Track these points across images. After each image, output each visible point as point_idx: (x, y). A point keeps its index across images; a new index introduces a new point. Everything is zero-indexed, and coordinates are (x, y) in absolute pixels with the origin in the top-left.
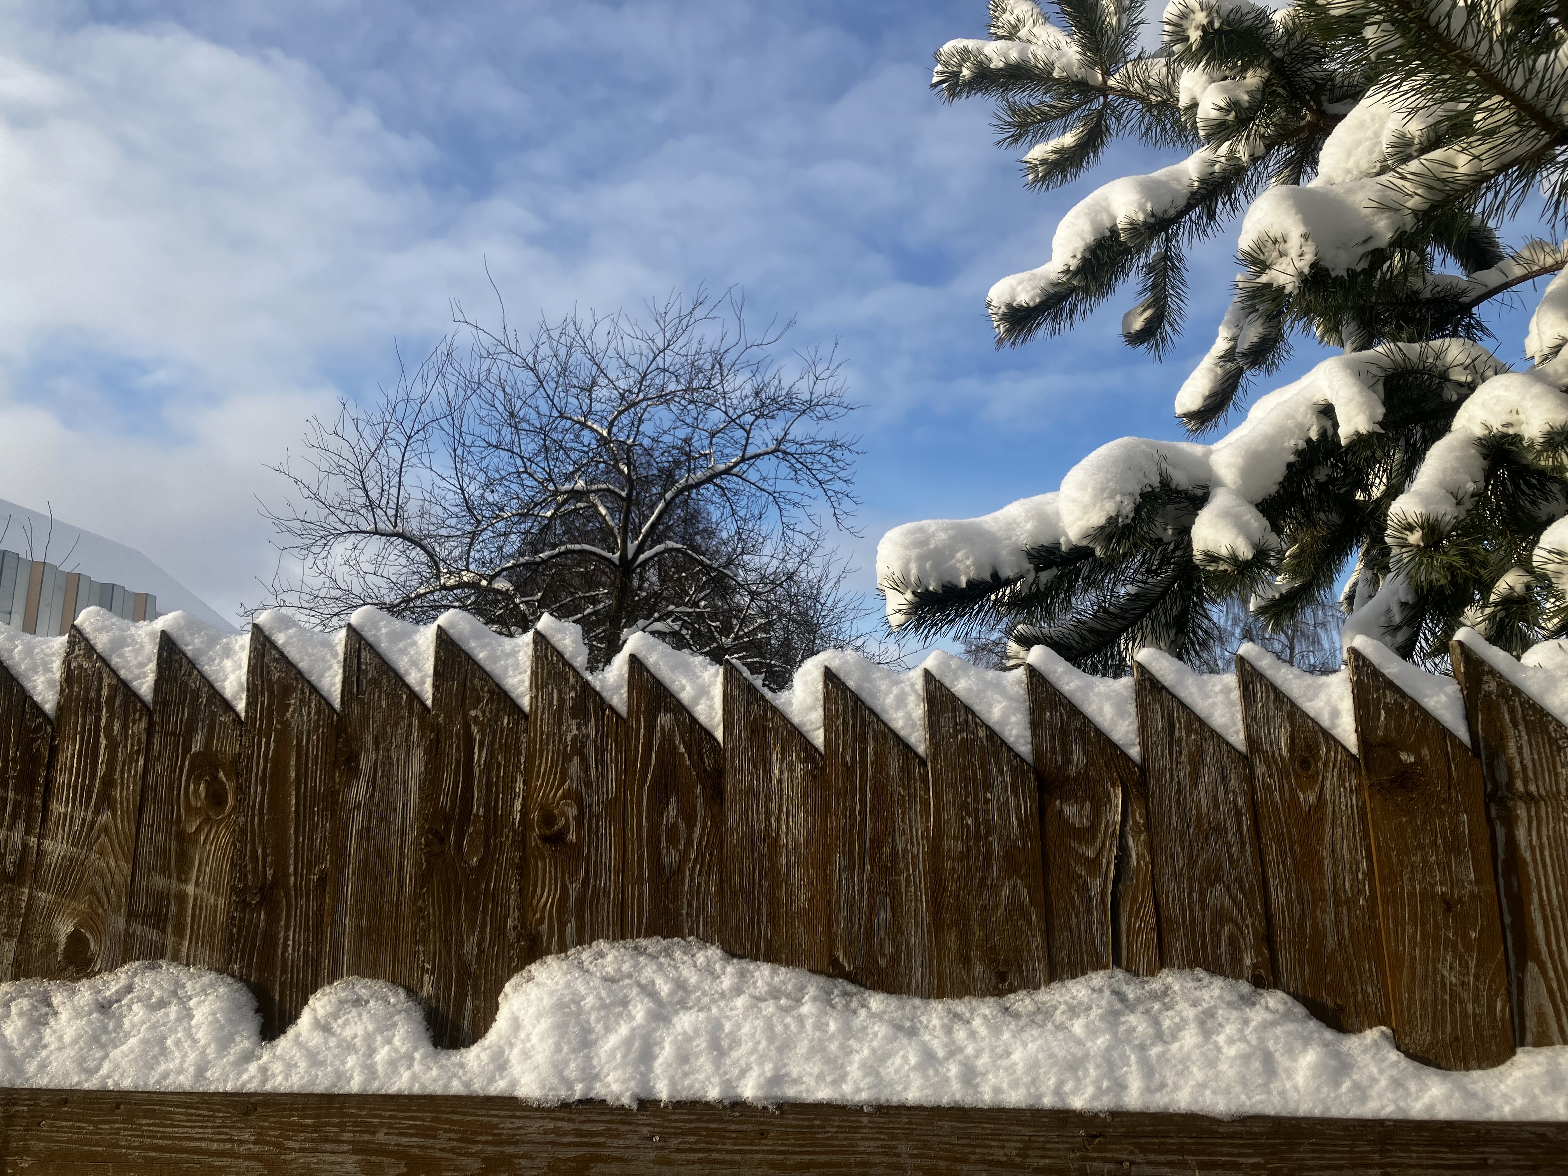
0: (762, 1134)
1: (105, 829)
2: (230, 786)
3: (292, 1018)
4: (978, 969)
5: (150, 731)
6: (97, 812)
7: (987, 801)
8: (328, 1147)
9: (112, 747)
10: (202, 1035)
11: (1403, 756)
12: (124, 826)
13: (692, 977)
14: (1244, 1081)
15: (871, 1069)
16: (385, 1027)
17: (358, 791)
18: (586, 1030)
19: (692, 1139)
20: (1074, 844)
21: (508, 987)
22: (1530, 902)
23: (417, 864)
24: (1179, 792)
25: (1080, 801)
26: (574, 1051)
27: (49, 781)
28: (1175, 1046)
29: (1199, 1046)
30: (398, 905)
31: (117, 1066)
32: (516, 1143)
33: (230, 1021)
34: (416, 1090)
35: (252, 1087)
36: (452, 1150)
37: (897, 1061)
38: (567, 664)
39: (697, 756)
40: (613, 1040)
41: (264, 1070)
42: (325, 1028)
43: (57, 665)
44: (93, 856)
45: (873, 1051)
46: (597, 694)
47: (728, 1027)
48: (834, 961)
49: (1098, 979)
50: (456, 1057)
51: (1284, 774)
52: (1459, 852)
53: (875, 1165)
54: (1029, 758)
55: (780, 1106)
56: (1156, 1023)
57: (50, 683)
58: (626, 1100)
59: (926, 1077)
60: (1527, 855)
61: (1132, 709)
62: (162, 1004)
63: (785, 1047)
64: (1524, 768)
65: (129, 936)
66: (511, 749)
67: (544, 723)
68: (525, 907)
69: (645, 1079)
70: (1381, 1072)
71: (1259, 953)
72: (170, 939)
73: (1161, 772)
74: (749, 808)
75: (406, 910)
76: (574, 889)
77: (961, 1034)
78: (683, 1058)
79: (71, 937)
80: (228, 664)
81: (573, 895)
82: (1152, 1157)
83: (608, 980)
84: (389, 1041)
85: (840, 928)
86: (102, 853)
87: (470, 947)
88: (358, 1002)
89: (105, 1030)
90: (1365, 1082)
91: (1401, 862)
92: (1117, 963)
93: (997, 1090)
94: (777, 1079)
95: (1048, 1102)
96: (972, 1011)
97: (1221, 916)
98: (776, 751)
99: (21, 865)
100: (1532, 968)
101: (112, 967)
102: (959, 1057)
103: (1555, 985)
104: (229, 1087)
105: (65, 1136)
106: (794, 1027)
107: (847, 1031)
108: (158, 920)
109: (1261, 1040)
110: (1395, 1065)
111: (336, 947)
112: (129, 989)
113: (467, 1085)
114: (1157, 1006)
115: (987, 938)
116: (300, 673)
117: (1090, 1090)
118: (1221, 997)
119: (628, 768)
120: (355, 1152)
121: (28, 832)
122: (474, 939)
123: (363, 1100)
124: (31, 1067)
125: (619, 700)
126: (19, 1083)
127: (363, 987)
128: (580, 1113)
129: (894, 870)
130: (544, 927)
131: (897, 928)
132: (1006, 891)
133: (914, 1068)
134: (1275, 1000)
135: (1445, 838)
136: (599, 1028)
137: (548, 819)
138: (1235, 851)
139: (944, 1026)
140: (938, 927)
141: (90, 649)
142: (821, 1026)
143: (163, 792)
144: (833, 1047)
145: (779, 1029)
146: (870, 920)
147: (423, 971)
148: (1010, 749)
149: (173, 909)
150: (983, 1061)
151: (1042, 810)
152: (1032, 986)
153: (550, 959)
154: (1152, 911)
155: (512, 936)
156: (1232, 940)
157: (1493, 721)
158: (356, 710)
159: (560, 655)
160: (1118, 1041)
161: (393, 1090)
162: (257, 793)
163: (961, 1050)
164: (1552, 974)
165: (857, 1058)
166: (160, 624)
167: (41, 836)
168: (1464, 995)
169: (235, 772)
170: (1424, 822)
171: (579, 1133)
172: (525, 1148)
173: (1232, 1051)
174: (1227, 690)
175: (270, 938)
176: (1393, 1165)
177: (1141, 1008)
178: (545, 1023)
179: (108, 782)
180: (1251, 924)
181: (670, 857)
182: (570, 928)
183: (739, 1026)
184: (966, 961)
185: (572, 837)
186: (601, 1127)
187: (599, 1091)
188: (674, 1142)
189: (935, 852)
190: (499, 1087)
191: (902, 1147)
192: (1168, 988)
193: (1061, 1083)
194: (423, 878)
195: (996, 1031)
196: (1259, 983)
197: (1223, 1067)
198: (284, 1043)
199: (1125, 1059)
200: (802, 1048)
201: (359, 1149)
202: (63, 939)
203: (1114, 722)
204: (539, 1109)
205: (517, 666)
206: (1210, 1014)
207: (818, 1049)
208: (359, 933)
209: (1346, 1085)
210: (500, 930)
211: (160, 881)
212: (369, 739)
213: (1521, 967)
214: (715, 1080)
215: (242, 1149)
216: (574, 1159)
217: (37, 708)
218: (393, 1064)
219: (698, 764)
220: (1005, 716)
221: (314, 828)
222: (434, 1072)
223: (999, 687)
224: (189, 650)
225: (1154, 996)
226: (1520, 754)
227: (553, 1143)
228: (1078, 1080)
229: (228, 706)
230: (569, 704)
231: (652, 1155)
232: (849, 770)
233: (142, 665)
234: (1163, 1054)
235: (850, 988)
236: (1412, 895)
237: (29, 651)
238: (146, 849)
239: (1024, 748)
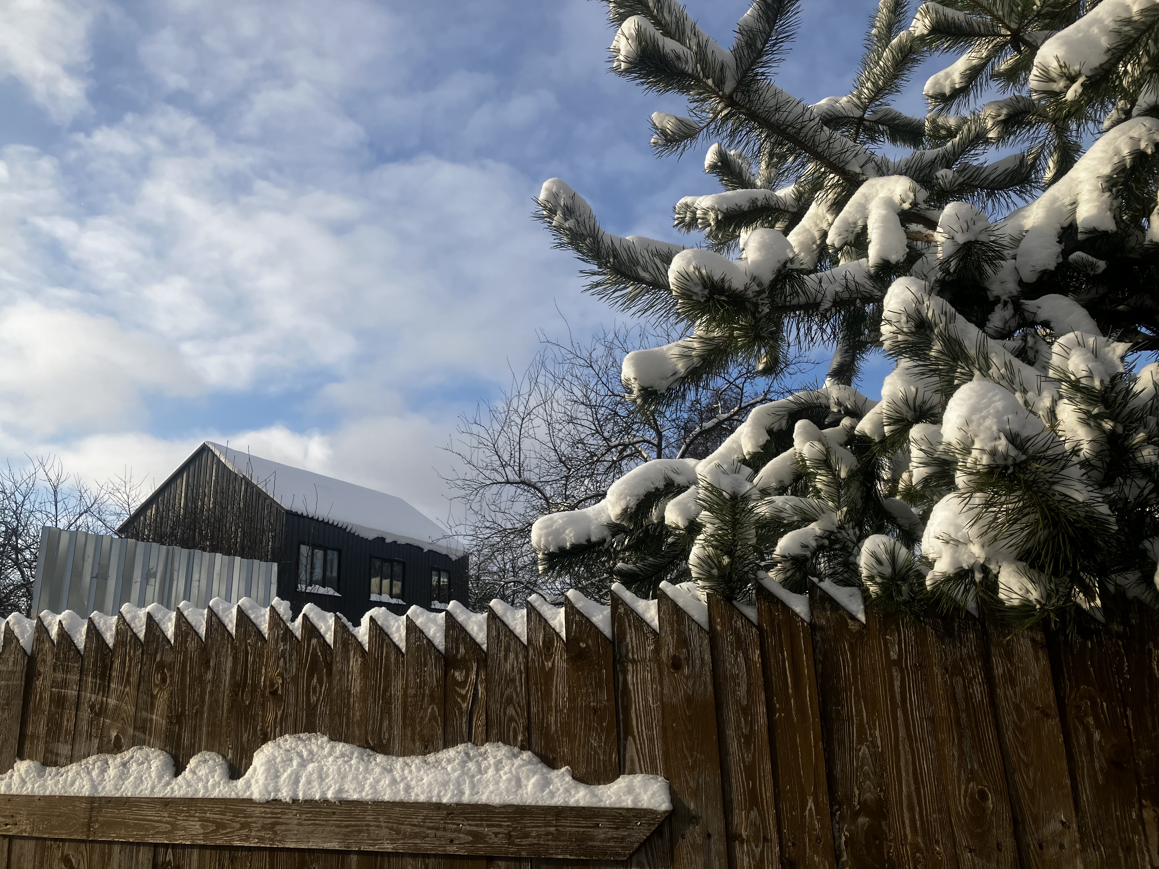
0: (334, 813)
1: (127, 694)
2: (168, 675)
3: (184, 768)
4: (418, 744)
5: (142, 654)
6: (125, 687)
7: (425, 671)
8: (191, 819)
9: (130, 660)
10: (153, 775)
11: (581, 644)
12: (133, 692)
13: (315, 749)
14: (508, 791)
15: (373, 787)
16: (212, 771)
17: (209, 676)
18: (277, 771)
19: (310, 815)
20: (458, 689)
21: (255, 754)
22: (631, 709)
23: (228, 705)
24: (499, 664)
25: (461, 670)
26: (272, 780)
27: (110, 675)
28: (485, 776)
29: (493, 776)
30: (222, 721)
31: (126, 788)
32: (252, 817)
33: (163, 769)
34: (220, 797)
35: (168, 796)
36: (230, 820)
37: (382, 782)
38: (281, 619)
39: (325, 656)
40: (285, 775)
41: (172, 789)
42: (193, 772)
43: (114, 628)
44: (124, 705)
45: (374, 779)
46: (291, 631)
47: (325, 769)
48: (367, 742)
49: (461, 747)
50: (235, 782)
51: (540, 654)
52: (602, 688)
53: (371, 826)
54: (443, 652)
55: (340, 802)
56: (479, 765)
57: (111, 635)
58: (288, 800)
59: (392, 790)
60: (631, 688)
61: (485, 627)
62: (142, 763)
63: (344, 777)
64: (633, 647)
65: (134, 736)
66: (261, 656)
67: (272, 644)
68: (264, 721)
69: (295, 792)
70: (561, 785)
71: (524, 735)
72: (147, 737)
73: (493, 655)
74: (341, 678)
75: (224, 724)
76: (279, 713)
77: (406, 772)
78: (309, 782)
79: (115, 737)
80: (169, 624)
81: (279, 716)
82: (470, 822)
83: (288, 751)
84: (213, 777)
85: (370, 728)
86: (126, 703)
87: (245, 738)
88: (205, 761)
89: (124, 774)
90: (554, 790)
91: (578, 693)
92: (470, 740)
93: (417, 795)
94: (340, 790)
95: (434, 800)
96: (412, 762)
97: (511, 719)
98: (352, 653)
99: (100, 709)
100: (630, 739)
101: (128, 749)
102: (405, 781)
103: (639, 747)
104: (161, 796)
105: (109, 815)
106: (348, 769)
107: (367, 770)
108: (143, 730)
109: (517, 773)
110: (568, 782)
111: (200, 739)
112: (132, 757)
113: (237, 794)
114: (480, 759)
115: (421, 731)
116: (192, 627)
117: (449, 795)
118: (504, 755)
119: (300, 663)
120: (200, 821)
121: (103, 696)
122: (246, 735)
123: (203, 800)
124: (100, 788)
125: (298, 634)
126: (96, 795)
127: (207, 755)
128: (273, 805)
129: (390, 703)
130: (269, 730)
131: (390, 727)
132: (429, 710)
133: (388, 786)
134: (526, 755)
135: (595, 681)
136: (281, 770)
137: (272, 685)
138: (519, 689)
139: (401, 768)
140: (404, 726)
141: (125, 620)
142: (357, 769)
143: (146, 678)
144: (361, 777)
145: (343, 770)
146: (381, 724)
147: (229, 748)
148: (435, 648)
149: (149, 725)
150: (413, 783)
151: (446, 675)
152: (437, 750)
153: (269, 743)
154: (484, 717)
155: (259, 733)
156: (514, 729)
157: (621, 626)
158: (210, 641)
159: (279, 615)
160: (463, 773)
161: (212, 797)
162: (176, 677)
163: (406, 778)
164: (638, 742)
165: (368, 781)
166: (149, 608)
167: (107, 697)
168: (599, 751)
169: (170, 670)
170: (588, 674)
171: (272, 813)
172: (254, 819)
173: (504, 778)
174: (523, 617)
175: (179, 736)
176: (561, 826)
177: (475, 760)
178: (263, 768)
179: (129, 675)
180: (522, 723)
181: (313, 699)
182: (278, 729)
183: (329, 769)
184: (414, 741)
185: (280, 692)
186: (279, 811)
187: (280, 796)
188: (304, 817)
189: (405, 695)
190: (247, 795)
191: (382, 819)
192: (486, 751)
193: (440, 792)
194: (230, 711)
195: (419, 770)
196: (523, 748)
197: (501, 784)
198: (180, 778)
199: (464, 781)
200: (350, 778)
201: (201, 820)
202: (113, 738)
203: (478, 634)
204: (259, 803)
205: (265, 620)
206: (500, 762)
207: (355, 778)
208: (208, 733)
209: (547, 791)
210: (255, 731)
211: (144, 714)
212: (214, 653)
213: (626, 739)
214: (319, 791)
215: (164, 820)
216: (270, 824)
217: (107, 645)
218: (214, 786)
219: (325, 659)
220: (435, 634)
221: (195, 692)
222: (226, 789)
223: (434, 621)
224: (156, 619)
225: (481, 755)
226: (632, 641)
227: (264, 817)
228: (446, 791)
229: (169, 641)
230: (281, 636)
231: (296, 822)
232: (376, 660)
233: (141, 626)
234: (480, 779)
235: (371, 753)
236: (581, 707)
237: (105, 623)
238: (140, 701)
239: (441, 647)
